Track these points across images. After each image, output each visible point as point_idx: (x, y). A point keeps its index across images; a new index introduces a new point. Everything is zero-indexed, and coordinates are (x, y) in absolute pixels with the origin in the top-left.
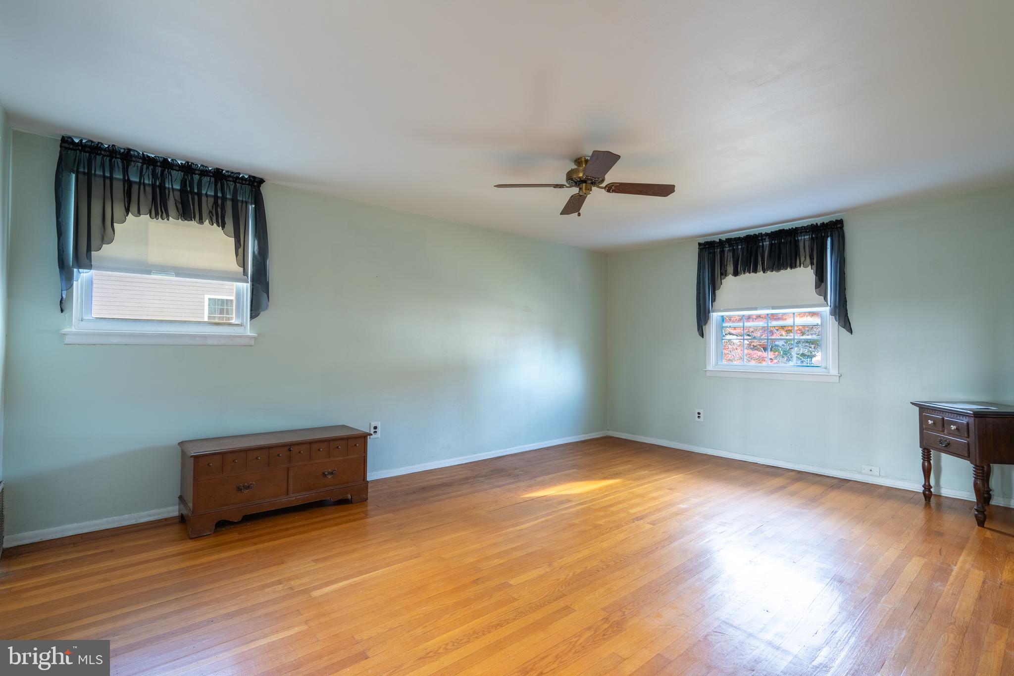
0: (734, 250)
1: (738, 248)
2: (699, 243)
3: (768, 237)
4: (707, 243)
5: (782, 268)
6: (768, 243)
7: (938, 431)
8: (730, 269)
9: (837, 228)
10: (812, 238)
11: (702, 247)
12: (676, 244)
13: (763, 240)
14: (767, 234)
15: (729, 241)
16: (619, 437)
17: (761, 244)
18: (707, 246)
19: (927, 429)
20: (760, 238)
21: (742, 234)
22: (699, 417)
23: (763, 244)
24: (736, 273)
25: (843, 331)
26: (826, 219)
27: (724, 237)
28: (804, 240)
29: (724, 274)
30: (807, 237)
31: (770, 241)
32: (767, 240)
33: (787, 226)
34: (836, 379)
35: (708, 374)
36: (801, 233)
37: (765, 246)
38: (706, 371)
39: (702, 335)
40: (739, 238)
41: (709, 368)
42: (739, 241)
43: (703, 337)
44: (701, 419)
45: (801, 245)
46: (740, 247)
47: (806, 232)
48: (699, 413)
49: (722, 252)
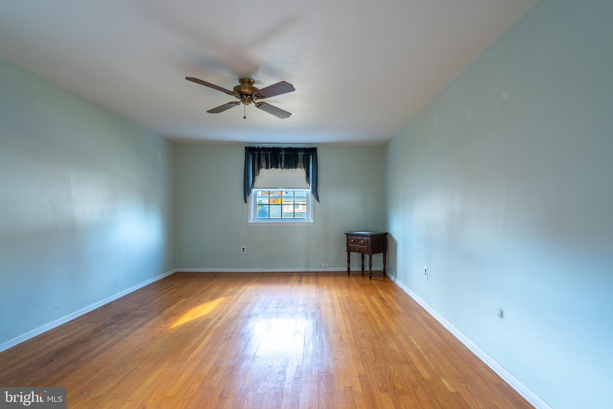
0: (266, 154)
1: (268, 154)
2: (245, 147)
3: (284, 150)
4: (250, 148)
5: (291, 167)
6: (284, 153)
7: (355, 244)
8: (264, 164)
9: (315, 151)
10: (304, 154)
11: (248, 149)
12: (233, 145)
13: (281, 151)
14: (283, 149)
15: (264, 149)
16: (186, 271)
17: (280, 153)
18: (251, 149)
19: (350, 243)
20: (280, 150)
21: (271, 146)
22: (243, 251)
23: (281, 154)
24: (267, 168)
25: (316, 201)
26: (311, 146)
27: (260, 146)
28: (301, 154)
29: (260, 167)
30: (302, 153)
31: (285, 153)
32: (284, 151)
33: (293, 146)
34: (313, 225)
35: (249, 225)
36: (300, 151)
37: (282, 155)
38: (248, 223)
39: (246, 202)
40: (269, 148)
41: (251, 221)
42: (269, 150)
43: (246, 203)
44: (245, 252)
45: (300, 157)
46: (269, 153)
47: (302, 151)
48: (243, 249)
49: (259, 155)
